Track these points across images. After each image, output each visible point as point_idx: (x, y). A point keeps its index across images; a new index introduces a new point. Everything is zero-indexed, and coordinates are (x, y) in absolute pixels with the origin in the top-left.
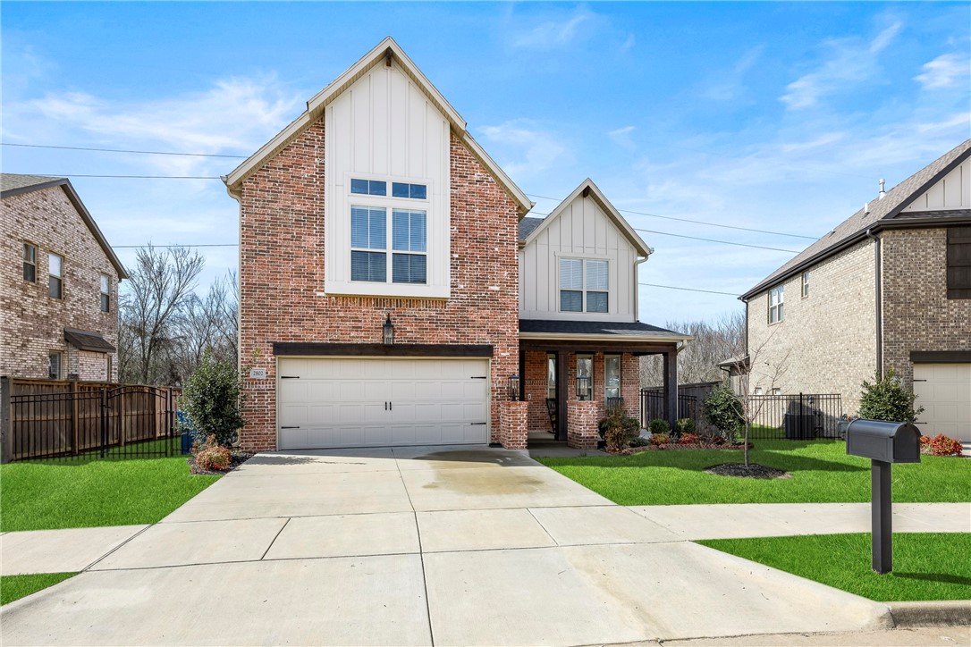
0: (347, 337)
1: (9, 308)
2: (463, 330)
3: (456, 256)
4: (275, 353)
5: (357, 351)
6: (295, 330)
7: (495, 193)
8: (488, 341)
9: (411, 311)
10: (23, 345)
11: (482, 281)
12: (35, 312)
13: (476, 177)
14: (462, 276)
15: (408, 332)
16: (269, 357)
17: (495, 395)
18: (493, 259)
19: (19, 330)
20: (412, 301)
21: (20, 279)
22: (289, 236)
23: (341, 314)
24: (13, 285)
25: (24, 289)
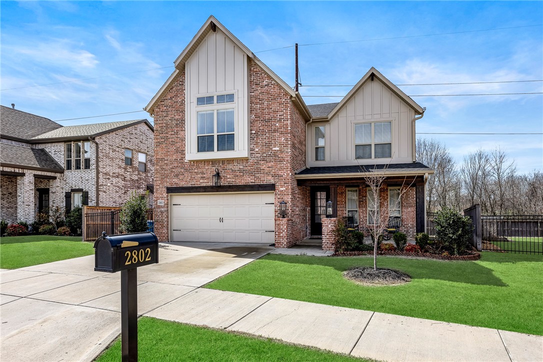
0: (198, 183)
1: (118, 177)
2: (258, 175)
3: (254, 132)
4: (167, 193)
5: (204, 190)
6: (175, 180)
7: (275, 91)
8: (272, 182)
9: (230, 166)
10: (125, 193)
11: (268, 145)
12: (131, 178)
13: (265, 83)
14: (257, 143)
15: (228, 178)
16: (165, 195)
17: (277, 214)
18: (275, 131)
19: (123, 186)
20: (230, 161)
21: (123, 165)
22: (173, 133)
23: (196, 171)
24: (120, 167)
25: (125, 169)
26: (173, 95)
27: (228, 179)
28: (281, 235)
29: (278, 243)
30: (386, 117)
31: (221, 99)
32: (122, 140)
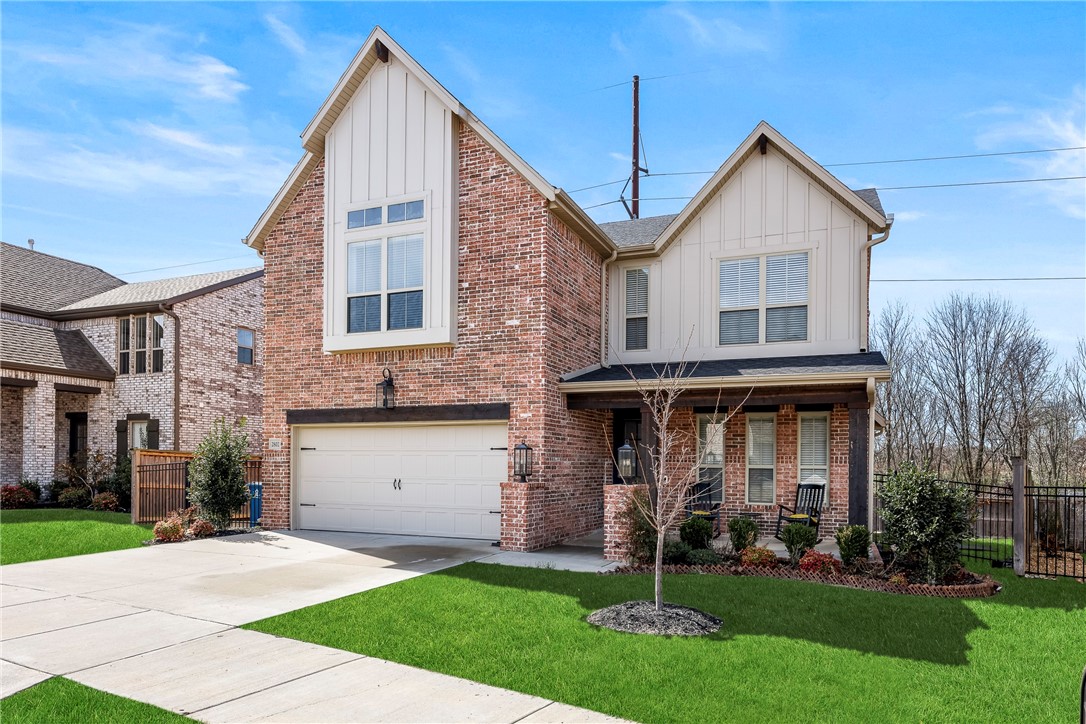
0: (350, 401)
1: (221, 389)
2: (472, 384)
3: (465, 285)
4: (289, 422)
5: (360, 418)
6: (304, 395)
7: (511, 189)
8: (504, 398)
9: (415, 364)
10: (236, 422)
11: (496, 314)
12: (251, 392)
13: (491, 172)
14: (473, 310)
15: (411, 391)
16: (284, 427)
17: (512, 473)
18: (512, 281)
19: (232, 409)
20: (415, 351)
21: (234, 363)
22: (301, 291)
23: (345, 374)
24: (226, 368)
25: (238, 371)
26: (301, 209)
27: (410, 393)
28: (515, 520)
29: (506, 539)
30: (795, 243)
31: (397, 212)
32: (231, 310)
